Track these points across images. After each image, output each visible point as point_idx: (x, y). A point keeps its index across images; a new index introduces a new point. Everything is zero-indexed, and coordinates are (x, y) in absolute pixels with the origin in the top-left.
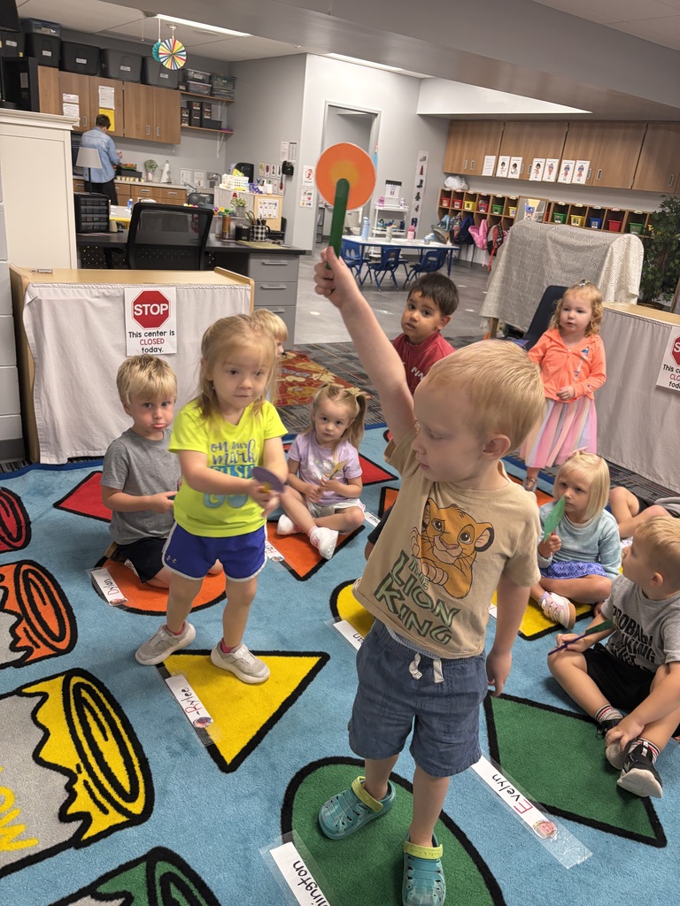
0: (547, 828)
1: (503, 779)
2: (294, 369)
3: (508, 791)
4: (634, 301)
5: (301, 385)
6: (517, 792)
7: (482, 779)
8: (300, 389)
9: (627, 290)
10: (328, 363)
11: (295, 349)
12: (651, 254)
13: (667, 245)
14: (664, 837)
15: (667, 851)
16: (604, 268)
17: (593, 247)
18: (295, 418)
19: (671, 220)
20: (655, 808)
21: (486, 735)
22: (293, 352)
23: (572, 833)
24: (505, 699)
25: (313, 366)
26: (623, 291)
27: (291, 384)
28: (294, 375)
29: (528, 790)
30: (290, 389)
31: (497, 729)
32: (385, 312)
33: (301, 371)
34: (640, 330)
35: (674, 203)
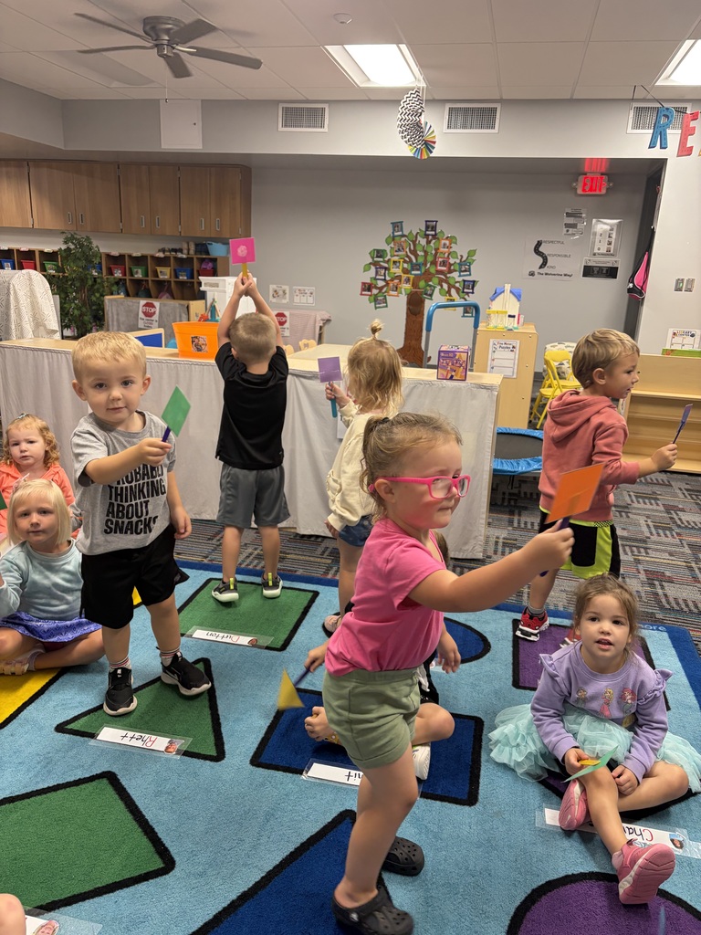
0: (47, 931)
9: (45, 326)
12: (70, 290)
13: (83, 280)
14: (172, 858)
15: (176, 871)
16: (12, 307)
19: (78, 255)
20: (159, 835)
23: (76, 917)
26: (42, 328)
34: (55, 364)
35: (76, 239)
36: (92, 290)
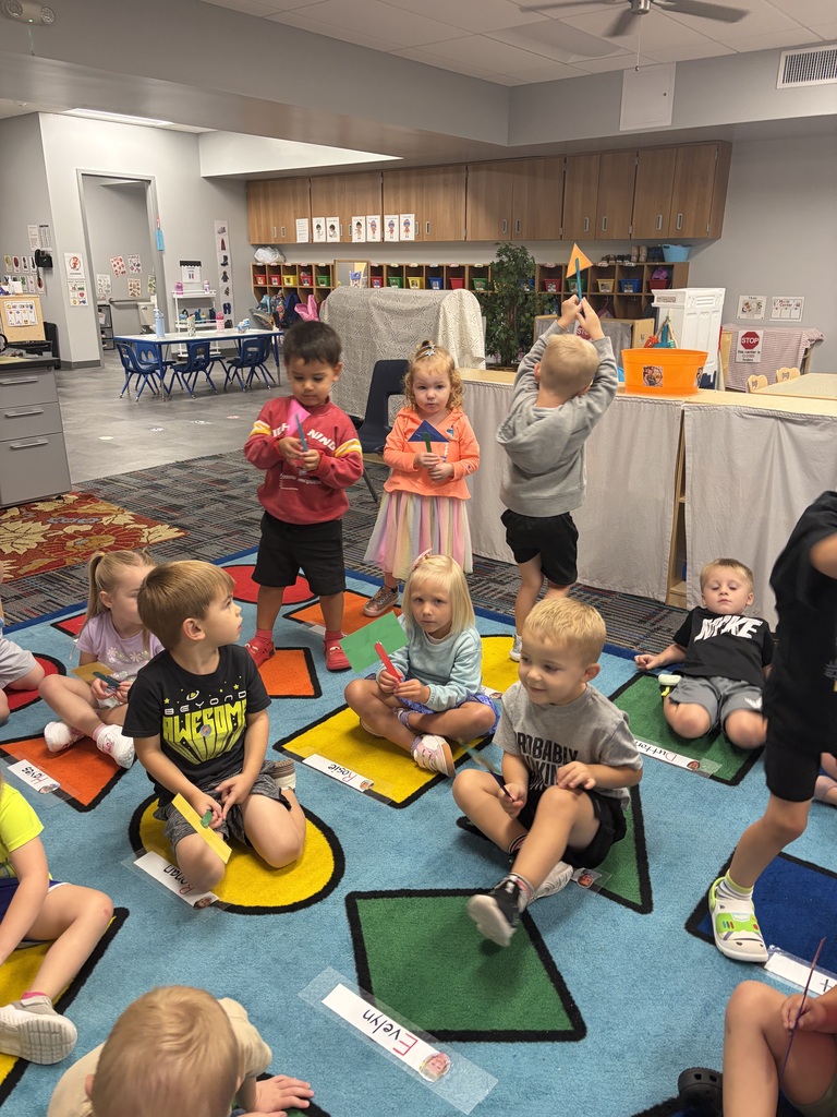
0: (437, 1064)
1: (377, 1013)
2: (77, 515)
3: (385, 1029)
4: (482, 366)
5: (85, 534)
6: (397, 1026)
7: (349, 1024)
8: (84, 542)
9: (471, 353)
10: (124, 499)
11: (75, 489)
12: (499, 310)
13: (513, 298)
14: (583, 1023)
15: (587, 1041)
16: (440, 332)
17: (423, 309)
18: (77, 582)
19: (511, 269)
20: (568, 986)
21: (352, 958)
22: (73, 494)
23: (470, 1059)
24: (376, 898)
25: (102, 507)
26: (468, 356)
27: (71, 537)
28: (75, 524)
29: (410, 1018)
30: (70, 543)
31: (366, 944)
32: (202, 422)
33: (87, 516)
34: (482, 398)
35: (510, 250)
36: (522, 309)
